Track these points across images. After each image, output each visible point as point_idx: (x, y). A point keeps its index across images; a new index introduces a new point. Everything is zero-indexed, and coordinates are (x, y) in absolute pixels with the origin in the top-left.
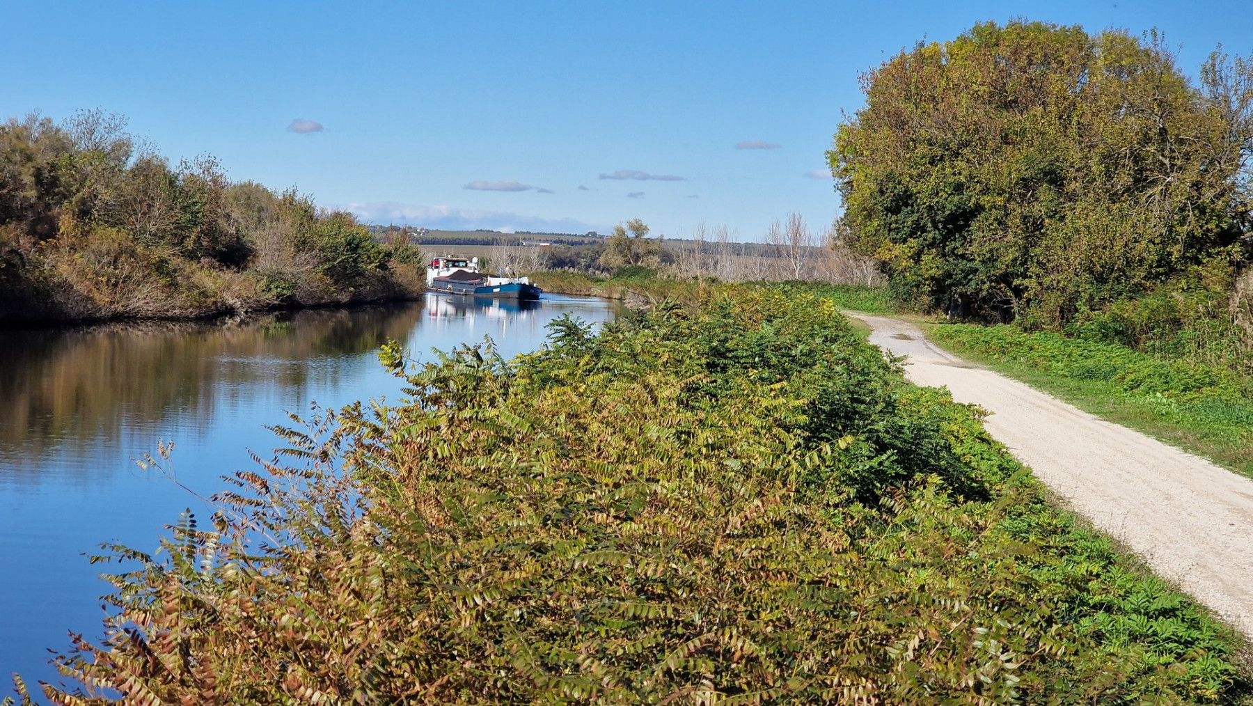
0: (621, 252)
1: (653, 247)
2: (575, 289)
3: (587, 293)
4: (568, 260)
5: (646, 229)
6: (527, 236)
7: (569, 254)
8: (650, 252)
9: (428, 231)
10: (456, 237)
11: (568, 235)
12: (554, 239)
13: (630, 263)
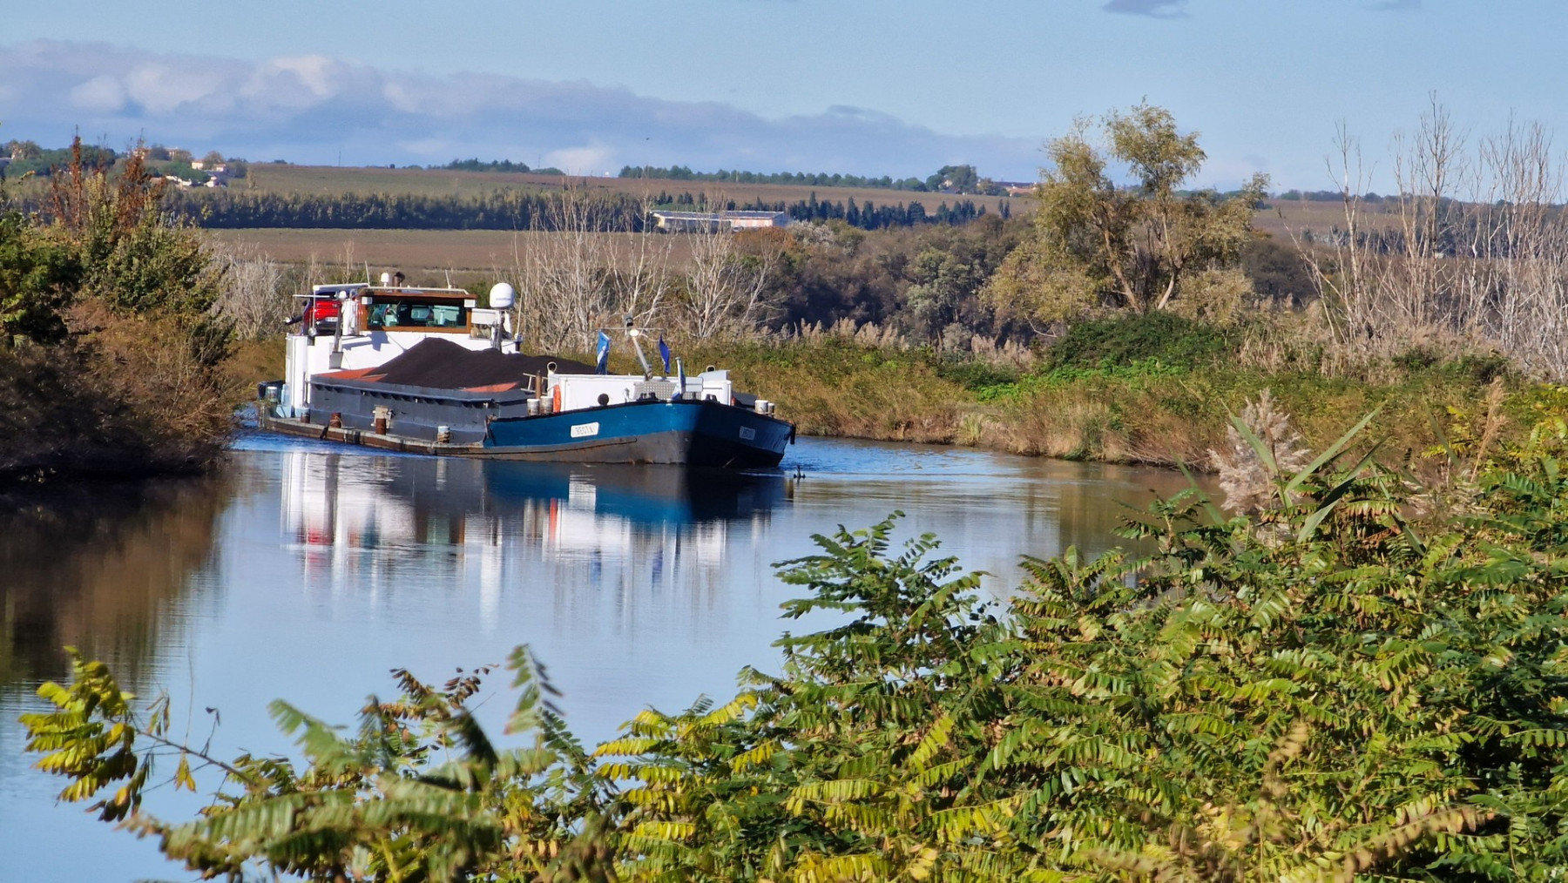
0: (1081, 254)
1: (1220, 230)
2: (884, 416)
3: (938, 434)
4: (852, 290)
5: (1190, 151)
6: (675, 189)
7: (857, 267)
8: (1206, 254)
9: (238, 170)
10: (362, 193)
11: (853, 182)
12: (792, 200)
13: (1121, 301)
